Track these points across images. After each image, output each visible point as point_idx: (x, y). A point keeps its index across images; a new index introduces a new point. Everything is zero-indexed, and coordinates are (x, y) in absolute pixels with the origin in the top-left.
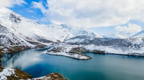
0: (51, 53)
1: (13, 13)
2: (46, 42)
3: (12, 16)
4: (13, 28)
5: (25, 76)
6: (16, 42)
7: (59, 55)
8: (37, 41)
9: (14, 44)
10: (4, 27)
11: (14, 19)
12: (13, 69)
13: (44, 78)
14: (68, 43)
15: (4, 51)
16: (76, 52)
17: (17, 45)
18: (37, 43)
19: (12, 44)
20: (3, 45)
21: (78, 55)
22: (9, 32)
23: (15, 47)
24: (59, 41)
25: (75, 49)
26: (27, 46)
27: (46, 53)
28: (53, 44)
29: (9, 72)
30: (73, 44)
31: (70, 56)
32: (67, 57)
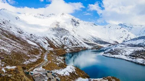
0: (108, 55)
1: (74, 18)
2: (102, 43)
3: (73, 20)
4: (74, 31)
5: (84, 75)
6: (76, 43)
7: (117, 58)
8: (93, 43)
9: (74, 45)
10: (67, 31)
11: (74, 23)
12: (74, 67)
13: (100, 80)
14: (129, 45)
15: (67, 50)
16: (139, 56)
17: (76, 46)
18: (93, 44)
19: (72, 45)
20: (66, 46)
21: (142, 59)
22: (70, 35)
23: (75, 48)
24: (117, 43)
25: (138, 52)
26: (85, 47)
27: (103, 55)
28: (109, 46)
29: (71, 69)
30: (135, 46)
31: (131, 60)
32: (127, 61)
